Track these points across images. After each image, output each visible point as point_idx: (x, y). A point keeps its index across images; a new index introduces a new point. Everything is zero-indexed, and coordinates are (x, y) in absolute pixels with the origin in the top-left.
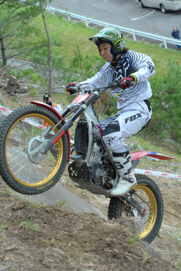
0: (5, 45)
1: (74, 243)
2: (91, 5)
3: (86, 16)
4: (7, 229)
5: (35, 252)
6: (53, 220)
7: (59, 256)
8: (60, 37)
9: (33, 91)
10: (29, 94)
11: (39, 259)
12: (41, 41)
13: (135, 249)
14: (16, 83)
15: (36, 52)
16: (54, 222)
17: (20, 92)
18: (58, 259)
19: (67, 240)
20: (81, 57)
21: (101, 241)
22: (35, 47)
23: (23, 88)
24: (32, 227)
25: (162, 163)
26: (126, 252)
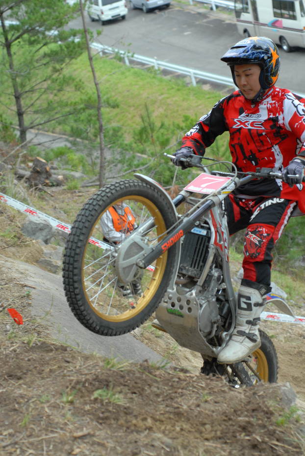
0: (24, 107)
1: (185, 426)
2: (163, 40)
3: (155, 58)
4: (71, 402)
5: (122, 441)
6: (146, 388)
7: (164, 447)
8: (113, 94)
9: (73, 183)
10: (65, 187)
11: (132, 451)
12: (85, 100)
13: (288, 434)
14: (46, 169)
15: (76, 118)
16: (148, 391)
17: (50, 184)
18: (163, 451)
19: (173, 421)
20: (152, 125)
21: (230, 422)
22: (75, 109)
23: (55, 178)
24: (114, 400)
25: (293, 302)
26: (273, 440)
